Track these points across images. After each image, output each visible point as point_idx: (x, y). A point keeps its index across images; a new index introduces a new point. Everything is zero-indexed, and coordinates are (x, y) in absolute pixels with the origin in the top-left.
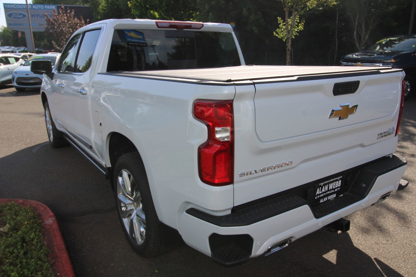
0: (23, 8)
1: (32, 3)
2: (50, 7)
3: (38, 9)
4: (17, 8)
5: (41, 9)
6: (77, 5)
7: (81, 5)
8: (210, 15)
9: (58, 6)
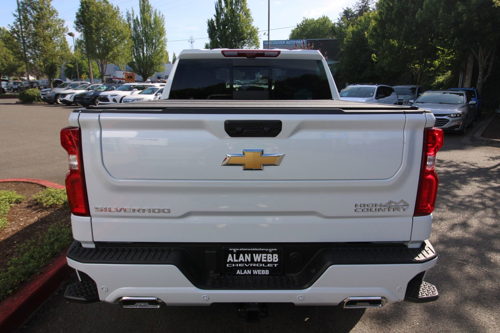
0: (278, 44)
1: (289, 39)
2: (301, 42)
3: (291, 44)
4: (273, 44)
5: (293, 44)
6: (327, 38)
7: (330, 38)
8: (455, 40)
9: (308, 41)
